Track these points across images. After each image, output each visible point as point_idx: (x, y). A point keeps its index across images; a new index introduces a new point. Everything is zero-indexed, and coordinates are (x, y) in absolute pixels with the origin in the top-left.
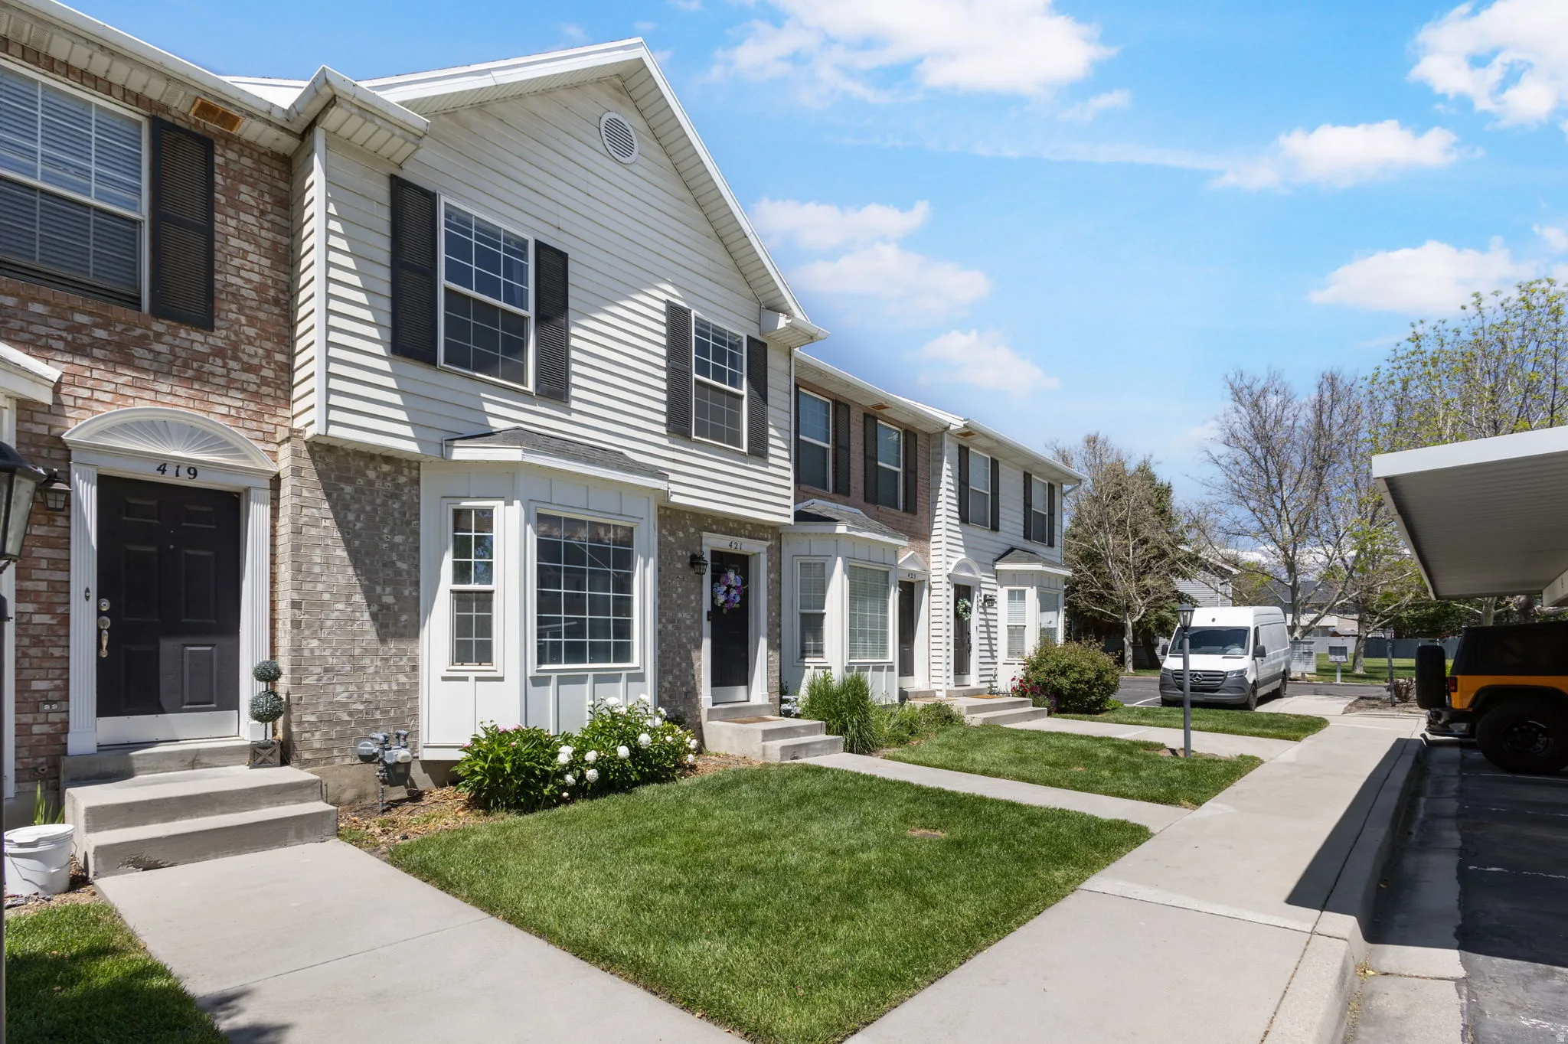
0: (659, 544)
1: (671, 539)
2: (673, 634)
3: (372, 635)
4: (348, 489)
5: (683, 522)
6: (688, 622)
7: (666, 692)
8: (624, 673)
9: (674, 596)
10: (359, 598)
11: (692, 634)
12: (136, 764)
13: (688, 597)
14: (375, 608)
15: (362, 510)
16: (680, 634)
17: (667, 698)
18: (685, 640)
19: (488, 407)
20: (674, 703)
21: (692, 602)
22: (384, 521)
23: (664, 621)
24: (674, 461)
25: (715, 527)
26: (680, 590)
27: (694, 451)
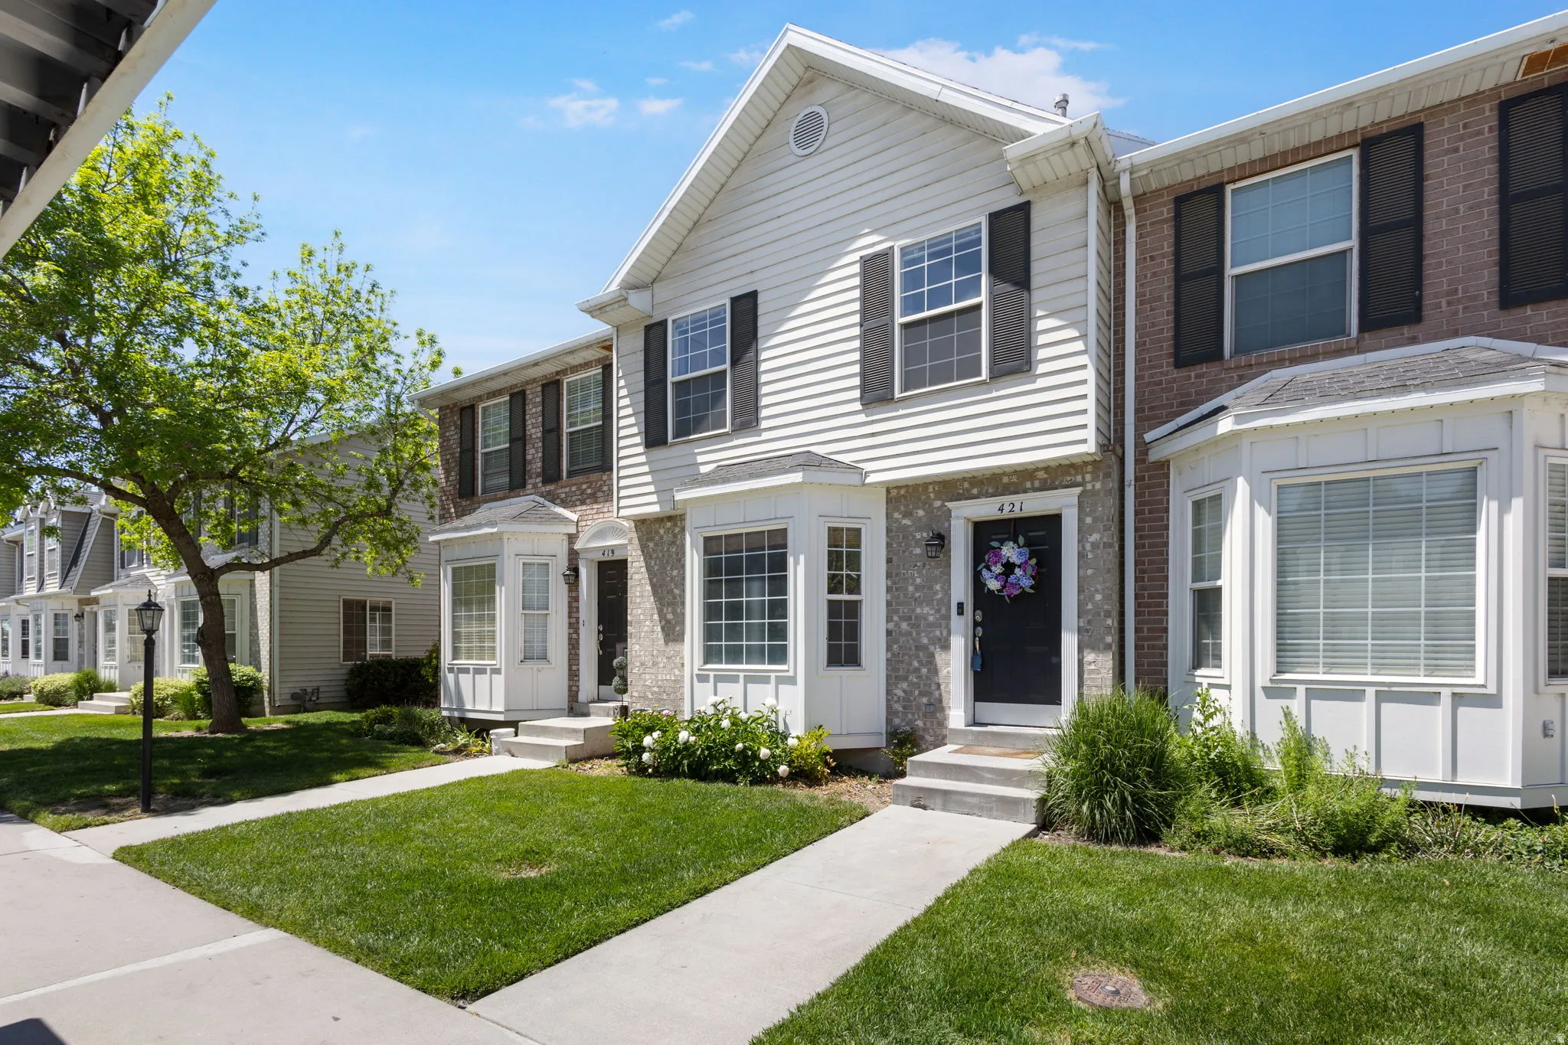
0: (888, 530)
1: (906, 522)
2: (909, 634)
3: (662, 642)
4: (651, 545)
5: (923, 497)
6: (931, 618)
7: (898, 701)
8: (773, 675)
9: (911, 588)
10: (656, 617)
11: (938, 633)
12: (591, 711)
13: (931, 588)
14: (663, 623)
15: (657, 557)
16: (918, 634)
17: (900, 709)
18: (925, 641)
19: (700, 459)
20: (910, 716)
21: (936, 593)
22: (668, 563)
23: (896, 618)
24: (873, 435)
25: (975, 491)
26: (918, 581)
27: (901, 412)
